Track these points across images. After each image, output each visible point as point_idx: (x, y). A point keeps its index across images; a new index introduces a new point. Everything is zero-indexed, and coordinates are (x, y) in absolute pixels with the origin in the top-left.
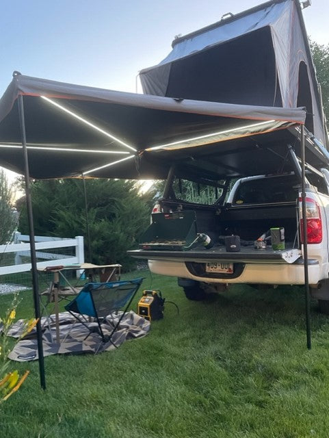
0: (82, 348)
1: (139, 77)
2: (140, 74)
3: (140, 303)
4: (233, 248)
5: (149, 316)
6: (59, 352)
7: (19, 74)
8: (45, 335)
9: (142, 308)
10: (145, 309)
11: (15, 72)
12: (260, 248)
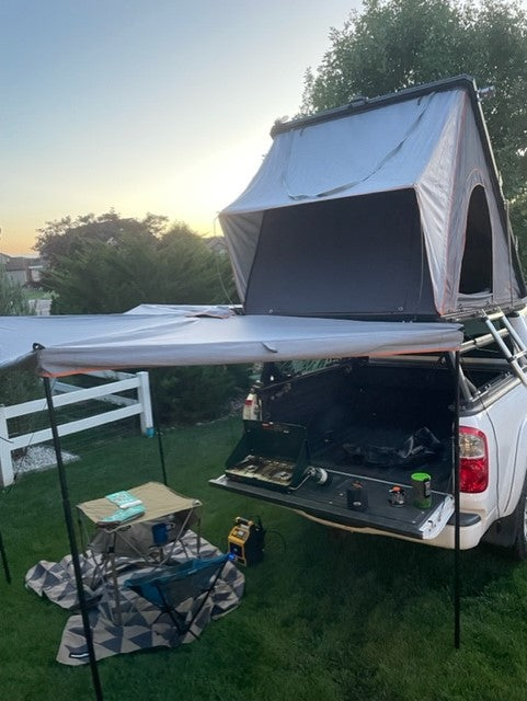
0: (151, 641)
1: (218, 221)
2: (220, 216)
3: (231, 538)
4: (358, 506)
5: (243, 558)
6: (123, 651)
7: (41, 348)
8: (102, 605)
9: (233, 545)
10: (239, 548)
11: (35, 345)
12: (397, 503)
